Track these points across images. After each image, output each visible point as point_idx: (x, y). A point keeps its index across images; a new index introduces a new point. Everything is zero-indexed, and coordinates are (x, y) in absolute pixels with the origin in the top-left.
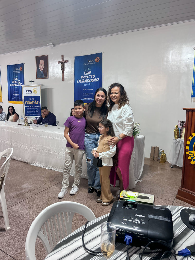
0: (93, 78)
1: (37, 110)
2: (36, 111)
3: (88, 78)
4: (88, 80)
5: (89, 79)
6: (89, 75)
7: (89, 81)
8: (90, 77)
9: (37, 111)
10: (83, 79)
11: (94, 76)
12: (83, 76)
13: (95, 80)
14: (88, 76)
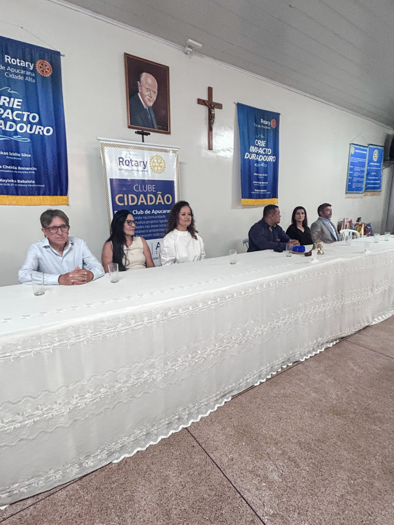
0: (267, 155)
1: (162, 221)
2: (159, 223)
3: (261, 152)
4: (260, 156)
5: (263, 155)
6: (263, 147)
7: (263, 158)
8: (265, 151)
9: (163, 223)
10: (254, 153)
11: (269, 151)
12: (253, 147)
13: (271, 159)
14: (261, 149)
